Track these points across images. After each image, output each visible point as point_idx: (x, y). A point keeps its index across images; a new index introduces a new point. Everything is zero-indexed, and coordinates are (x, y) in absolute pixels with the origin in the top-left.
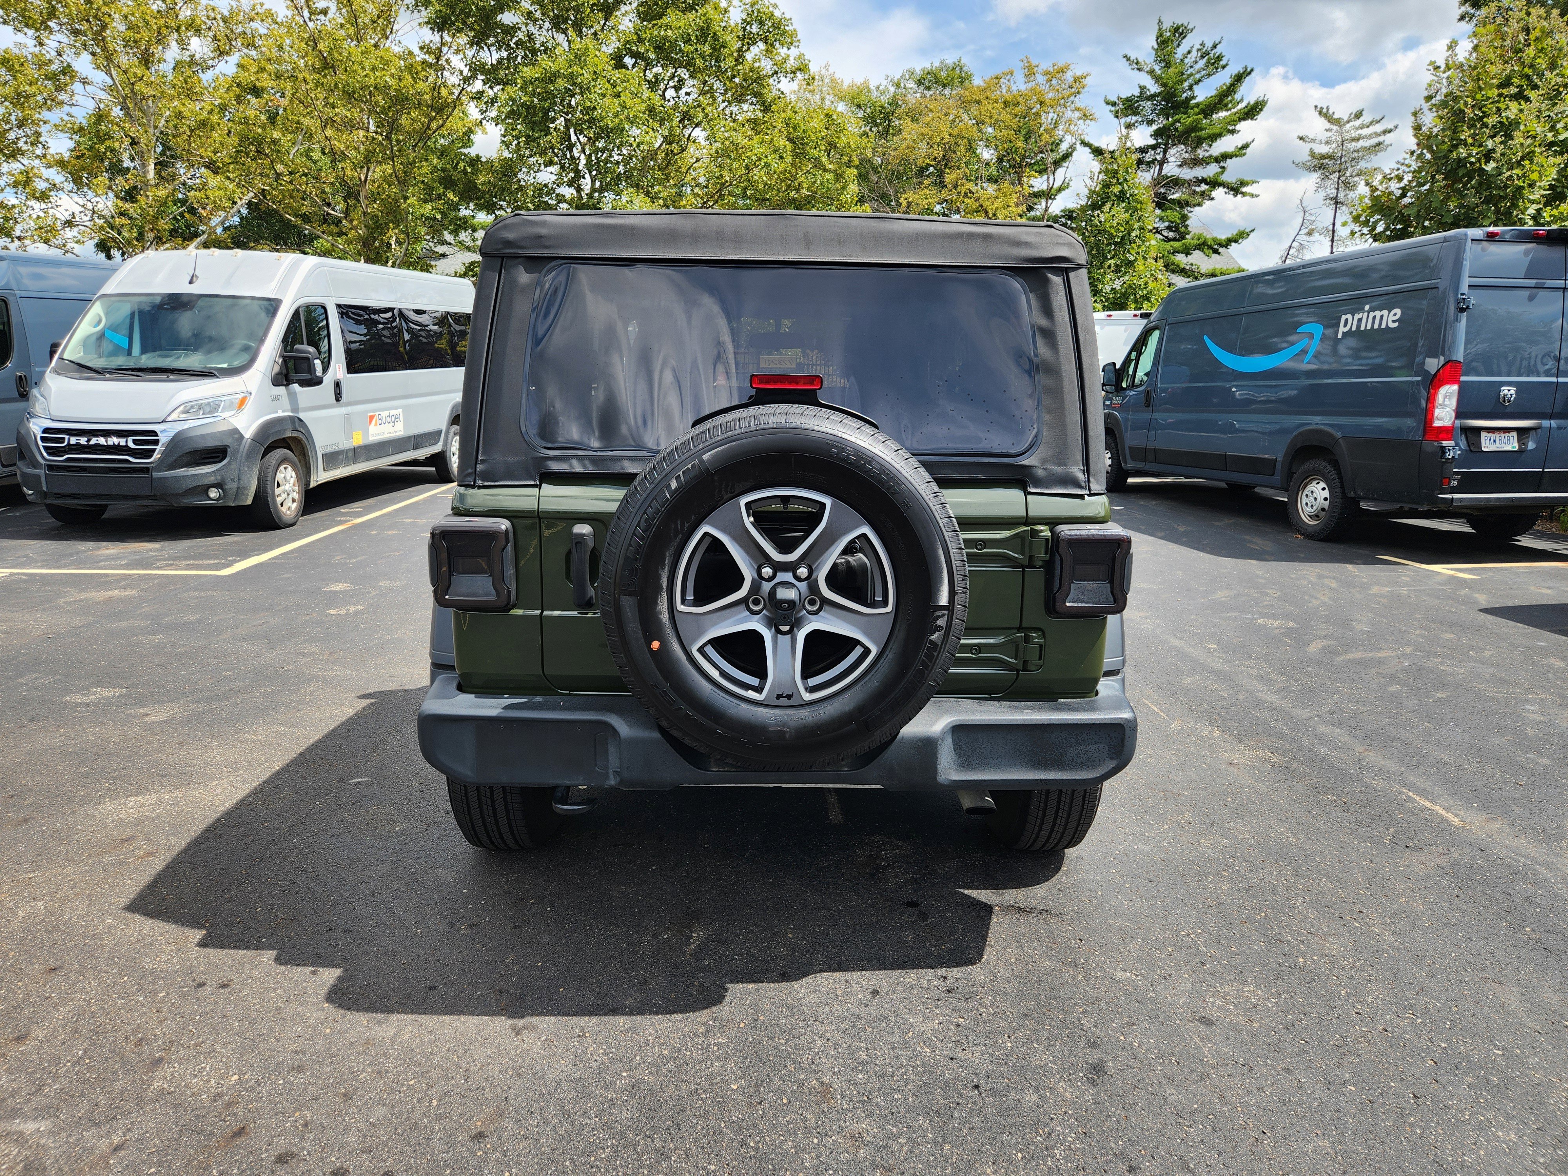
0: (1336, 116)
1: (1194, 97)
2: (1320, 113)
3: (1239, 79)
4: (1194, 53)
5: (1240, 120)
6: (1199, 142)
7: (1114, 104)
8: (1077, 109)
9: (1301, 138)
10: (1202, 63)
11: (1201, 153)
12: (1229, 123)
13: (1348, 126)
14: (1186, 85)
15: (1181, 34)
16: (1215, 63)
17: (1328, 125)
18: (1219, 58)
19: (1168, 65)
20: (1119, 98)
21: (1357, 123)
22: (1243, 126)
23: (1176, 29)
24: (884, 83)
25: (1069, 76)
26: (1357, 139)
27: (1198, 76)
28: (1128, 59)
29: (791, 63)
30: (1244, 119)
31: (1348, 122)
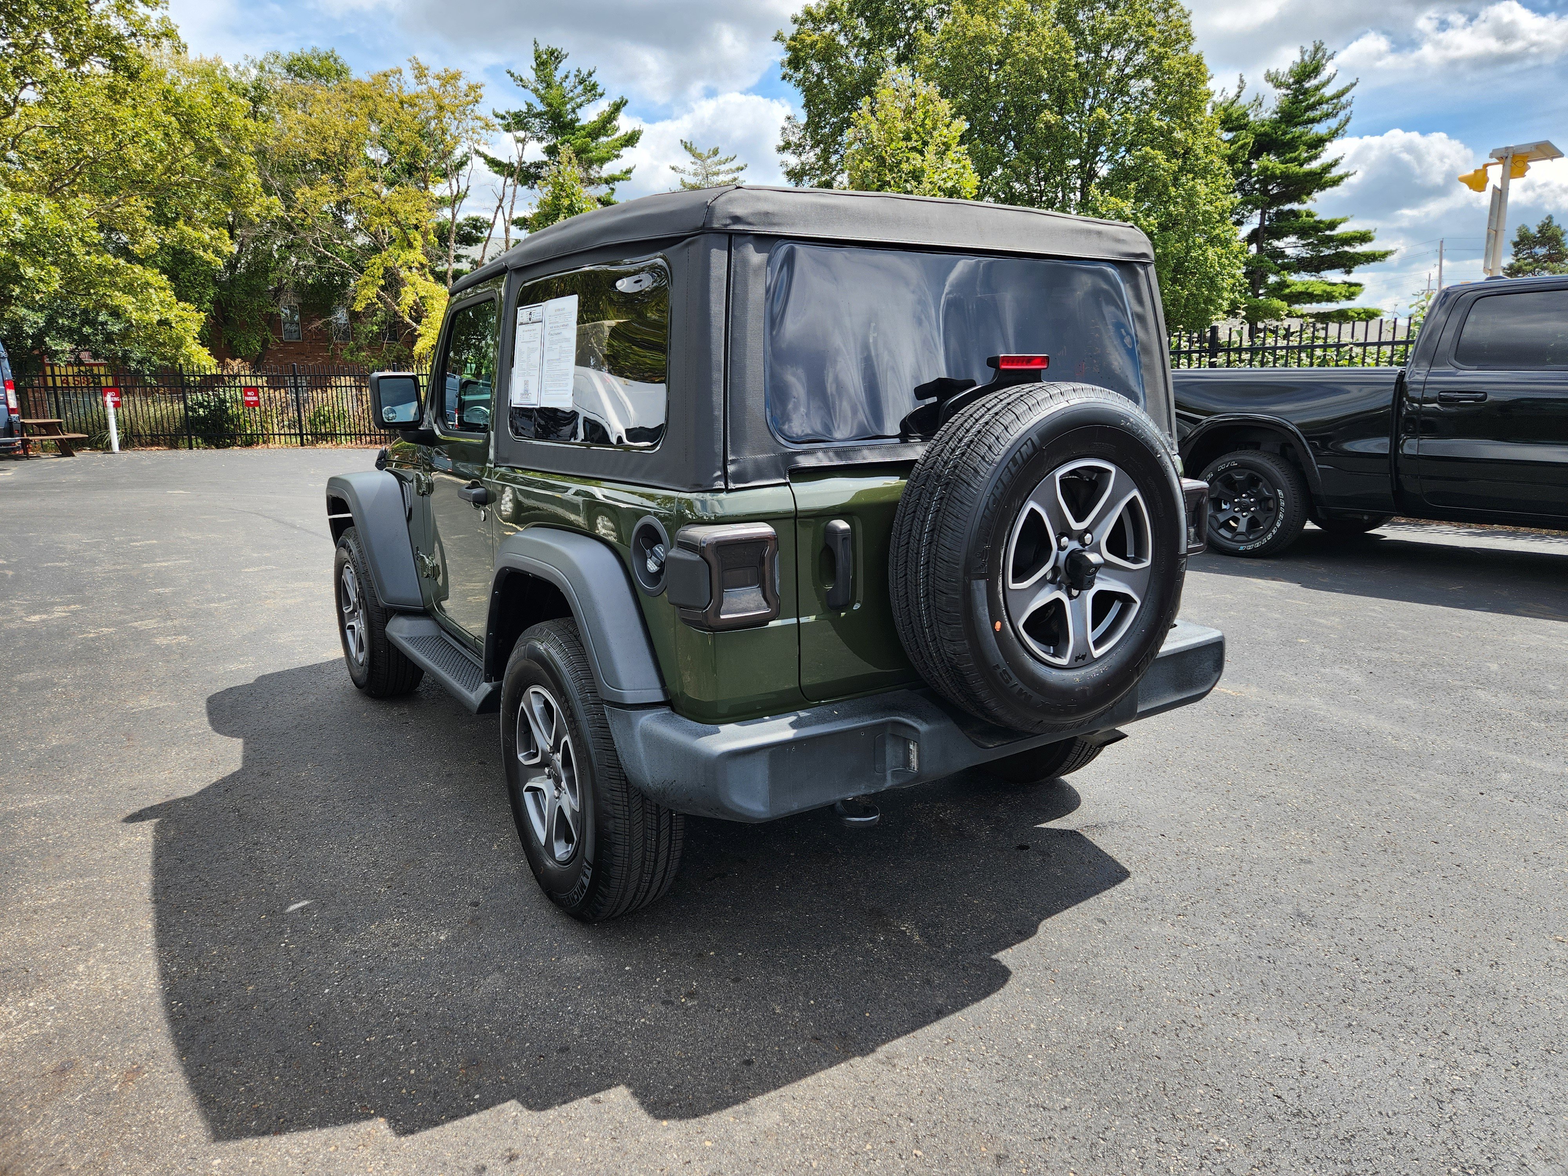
0: (698, 151)
1: (578, 120)
2: (686, 147)
3: (617, 108)
4: (572, 78)
5: (622, 146)
6: (591, 163)
7: (503, 118)
8: (478, 118)
9: (673, 169)
10: (580, 88)
11: (593, 173)
12: (613, 148)
13: (709, 161)
14: (569, 107)
15: (557, 58)
16: (592, 91)
17: (693, 159)
18: (594, 86)
19: (549, 86)
20: (508, 113)
21: (716, 159)
22: (624, 152)
23: (552, 53)
24: (243, 63)
25: (462, 84)
26: (717, 174)
27: (579, 101)
28: (512, 75)
29: (153, 25)
30: (626, 146)
31: (709, 157)
